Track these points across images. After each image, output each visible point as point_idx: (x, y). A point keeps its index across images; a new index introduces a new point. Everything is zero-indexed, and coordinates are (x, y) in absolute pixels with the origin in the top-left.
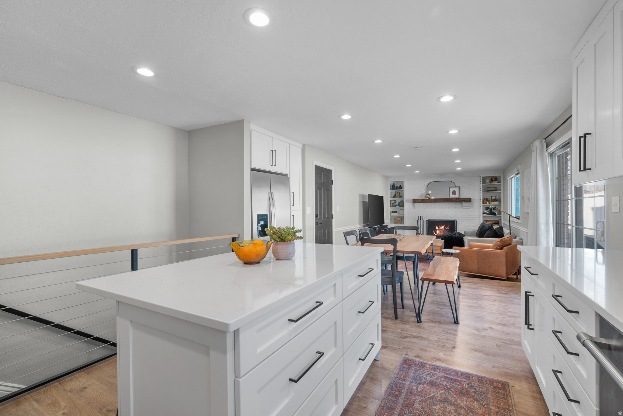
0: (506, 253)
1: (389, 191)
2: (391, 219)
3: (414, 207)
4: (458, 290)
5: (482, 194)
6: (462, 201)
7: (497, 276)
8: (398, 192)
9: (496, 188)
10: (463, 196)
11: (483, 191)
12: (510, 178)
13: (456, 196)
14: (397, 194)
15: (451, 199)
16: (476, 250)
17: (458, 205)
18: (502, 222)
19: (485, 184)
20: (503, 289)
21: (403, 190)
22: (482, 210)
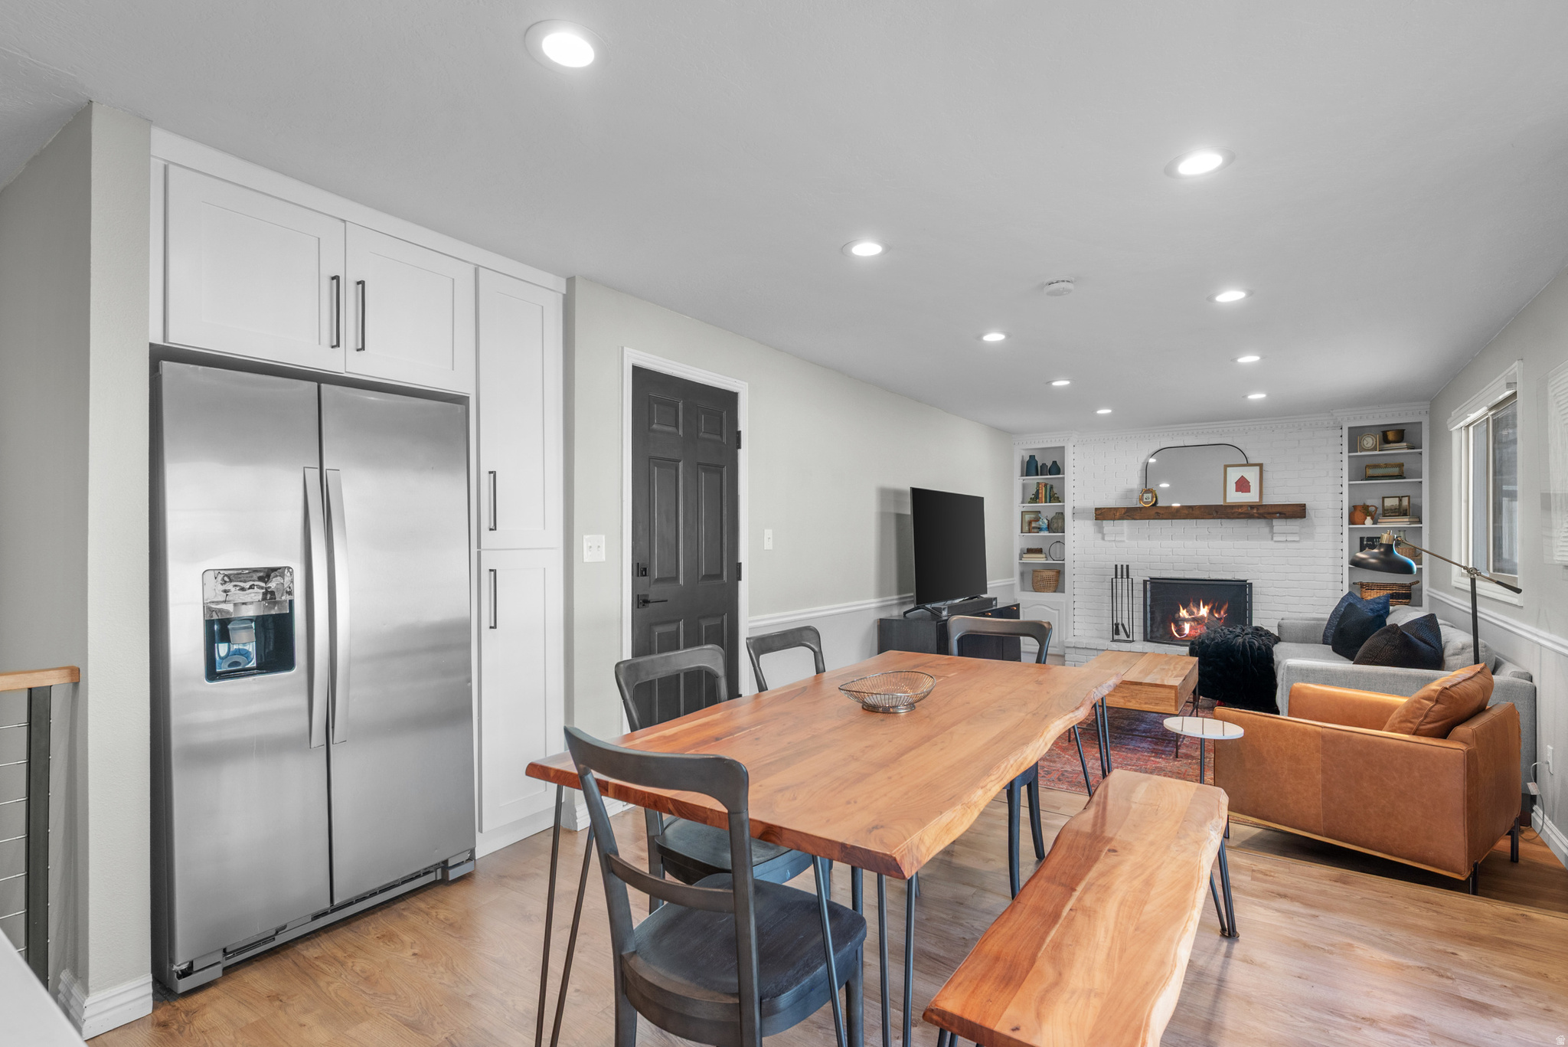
0: (1470, 758)
1: (1018, 481)
2: (1022, 574)
3: (1100, 535)
4: (1219, 959)
5: (1346, 490)
6: (1269, 513)
7: (1421, 862)
8: (1046, 485)
9: (1401, 465)
10: (1276, 496)
11: (1349, 480)
12: (1462, 424)
13: (1251, 497)
14: (1042, 492)
15: (1232, 507)
16: (1320, 729)
17: (1258, 527)
18: (1425, 593)
19: (1359, 454)
20: (1463, 964)
21: (1064, 478)
22: (1346, 546)
